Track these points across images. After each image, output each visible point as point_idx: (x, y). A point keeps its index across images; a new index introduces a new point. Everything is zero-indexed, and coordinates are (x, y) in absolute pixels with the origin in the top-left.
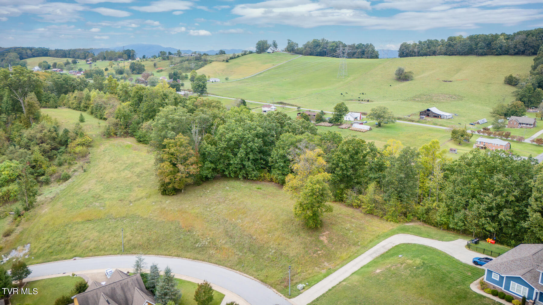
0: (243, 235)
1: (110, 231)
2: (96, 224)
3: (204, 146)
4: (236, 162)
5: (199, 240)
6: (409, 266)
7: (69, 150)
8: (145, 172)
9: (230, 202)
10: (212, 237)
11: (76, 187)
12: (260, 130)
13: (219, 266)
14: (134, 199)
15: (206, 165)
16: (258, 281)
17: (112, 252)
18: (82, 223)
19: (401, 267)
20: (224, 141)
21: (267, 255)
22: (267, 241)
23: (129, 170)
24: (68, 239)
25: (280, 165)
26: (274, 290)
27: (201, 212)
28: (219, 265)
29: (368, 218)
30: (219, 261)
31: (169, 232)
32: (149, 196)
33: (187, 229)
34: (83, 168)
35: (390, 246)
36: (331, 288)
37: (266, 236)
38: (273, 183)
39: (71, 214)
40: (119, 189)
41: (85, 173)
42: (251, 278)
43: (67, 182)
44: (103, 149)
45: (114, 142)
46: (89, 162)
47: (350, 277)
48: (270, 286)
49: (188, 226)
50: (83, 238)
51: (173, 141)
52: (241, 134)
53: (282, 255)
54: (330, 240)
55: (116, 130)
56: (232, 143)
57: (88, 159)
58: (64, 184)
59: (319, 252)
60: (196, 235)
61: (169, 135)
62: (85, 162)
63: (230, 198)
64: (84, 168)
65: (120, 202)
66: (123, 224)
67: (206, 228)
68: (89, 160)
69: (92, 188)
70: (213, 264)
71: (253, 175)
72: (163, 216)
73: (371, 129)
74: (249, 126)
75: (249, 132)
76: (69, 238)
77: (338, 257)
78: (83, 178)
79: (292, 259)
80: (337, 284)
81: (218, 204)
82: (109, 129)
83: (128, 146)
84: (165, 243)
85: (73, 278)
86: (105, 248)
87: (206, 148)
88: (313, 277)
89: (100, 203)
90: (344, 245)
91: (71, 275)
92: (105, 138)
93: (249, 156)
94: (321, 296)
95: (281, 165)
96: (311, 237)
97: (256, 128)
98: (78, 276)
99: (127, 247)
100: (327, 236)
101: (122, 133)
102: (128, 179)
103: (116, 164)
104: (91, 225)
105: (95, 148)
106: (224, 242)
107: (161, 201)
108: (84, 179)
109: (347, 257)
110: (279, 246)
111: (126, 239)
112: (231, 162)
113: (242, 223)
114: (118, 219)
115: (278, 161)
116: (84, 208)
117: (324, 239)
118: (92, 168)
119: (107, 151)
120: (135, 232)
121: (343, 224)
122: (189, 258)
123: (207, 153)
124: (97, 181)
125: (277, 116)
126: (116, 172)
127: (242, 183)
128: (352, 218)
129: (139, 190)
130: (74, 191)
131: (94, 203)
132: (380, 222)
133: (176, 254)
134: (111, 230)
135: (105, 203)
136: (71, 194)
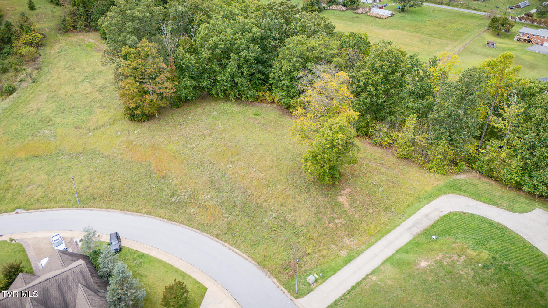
0: (235, 187)
1: (61, 174)
2: (45, 162)
3: (181, 55)
4: (225, 78)
5: (176, 191)
6: (470, 262)
7: (14, 49)
8: (109, 85)
9: (218, 135)
10: (193, 189)
11: (22, 105)
12: (257, 32)
13: (202, 233)
14: (94, 127)
15: (185, 82)
16: (253, 262)
17: (64, 204)
18: (27, 159)
19: (458, 261)
20: (207, 48)
21: (266, 221)
22: (266, 199)
23: (89, 82)
24: (9, 183)
25: (284, 85)
26: (275, 281)
27: (180, 150)
28: (202, 231)
29: (403, 166)
30: (202, 225)
31: (137, 178)
32: (113, 122)
33: (161, 174)
34: (31, 77)
35: (436, 216)
36: (354, 284)
37: (264, 191)
38: (275, 105)
39: (13, 146)
40: (75, 110)
41: (34, 84)
42: (244, 257)
43: (11, 97)
44: (58, 50)
45: (73, 39)
46: (40, 68)
47: (381, 267)
48: (269, 273)
49: (163, 170)
50: (28, 182)
51: (133, 50)
52: (230, 39)
53: (287, 223)
54: (353, 202)
55: (74, 21)
56: (218, 51)
57: (39, 64)
58: (8, 100)
59: (337, 221)
60: (173, 184)
61: (129, 42)
62: (35, 68)
63: (218, 129)
64: (33, 77)
65: (76, 130)
66: (78, 163)
67: (186, 175)
68: (40, 66)
69: (41, 107)
70: (194, 230)
71: (248, 96)
72: (130, 154)
73: (392, 15)
74: (242, 26)
75: (242, 35)
76: (10, 181)
77: (364, 230)
78: (31, 91)
79: (300, 230)
80: (364, 279)
81: (201, 138)
82: (65, 21)
83: (90, 45)
84: (133, 194)
85: (10, 244)
86: (55, 197)
87: (183, 58)
88: (328, 262)
89: (51, 130)
90: (371, 211)
91: (8, 241)
92: (61, 33)
93: (242, 70)
94: (340, 297)
95: (286, 85)
96: (326, 195)
97: (251, 28)
98: (17, 242)
99: (83, 197)
100: (348, 195)
101: (83, 26)
102: (87, 95)
103: (73, 72)
104: (36, 164)
105: (47, 48)
106: (209, 197)
107: (128, 131)
108: (33, 92)
109: (376, 231)
110: (283, 207)
111: (82, 186)
112: (219, 79)
113: (234, 168)
114: (72, 156)
115: (281, 78)
116: (30, 138)
117: (343, 199)
118: (43, 77)
119: (62, 53)
120: (93, 176)
121: (369, 175)
122: (163, 218)
123: (184, 66)
124: (48, 97)
125: (281, 8)
126: (73, 84)
127: (234, 105)
128: (382, 164)
129: (101, 112)
130: (19, 111)
131: (43, 131)
132: (419, 173)
133: (146, 210)
134: (63, 171)
135: (57, 131)
136: (15, 116)
